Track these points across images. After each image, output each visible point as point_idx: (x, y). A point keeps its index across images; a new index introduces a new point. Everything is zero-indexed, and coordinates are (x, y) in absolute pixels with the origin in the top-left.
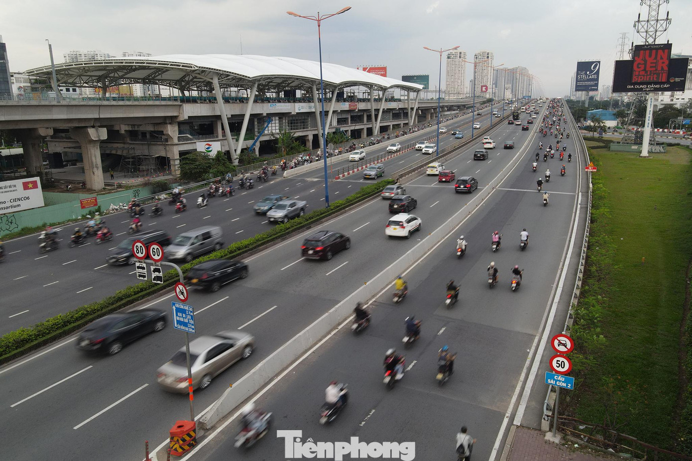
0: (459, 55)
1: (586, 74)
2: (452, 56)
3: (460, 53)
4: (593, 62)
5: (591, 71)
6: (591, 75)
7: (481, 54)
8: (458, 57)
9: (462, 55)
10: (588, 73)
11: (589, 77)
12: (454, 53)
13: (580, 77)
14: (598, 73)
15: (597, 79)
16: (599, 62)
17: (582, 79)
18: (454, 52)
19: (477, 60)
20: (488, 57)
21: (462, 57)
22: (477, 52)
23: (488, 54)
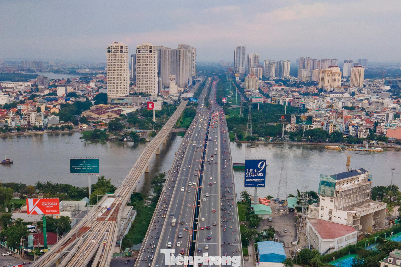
0: (120, 49)
1: (254, 171)
2: (113, 50)
3: (122, 47)
4: (260, 161)
5: (258, 170)
6: (259, 173)
7: (144, 47)
8: (120, 51)
9: (123, 49)
10: (255, 170)
11: (256, 174)
12: (114, 47)
13: (249, 174)
14: (264, 171)
15: (264, 177)
16: (265, 161)
17: (250, 176)
18: (114, 45)
19: (140, 54)
20: (151, 51)
21: (123, 51)
22: (139, 46)
23: (151, 48)
